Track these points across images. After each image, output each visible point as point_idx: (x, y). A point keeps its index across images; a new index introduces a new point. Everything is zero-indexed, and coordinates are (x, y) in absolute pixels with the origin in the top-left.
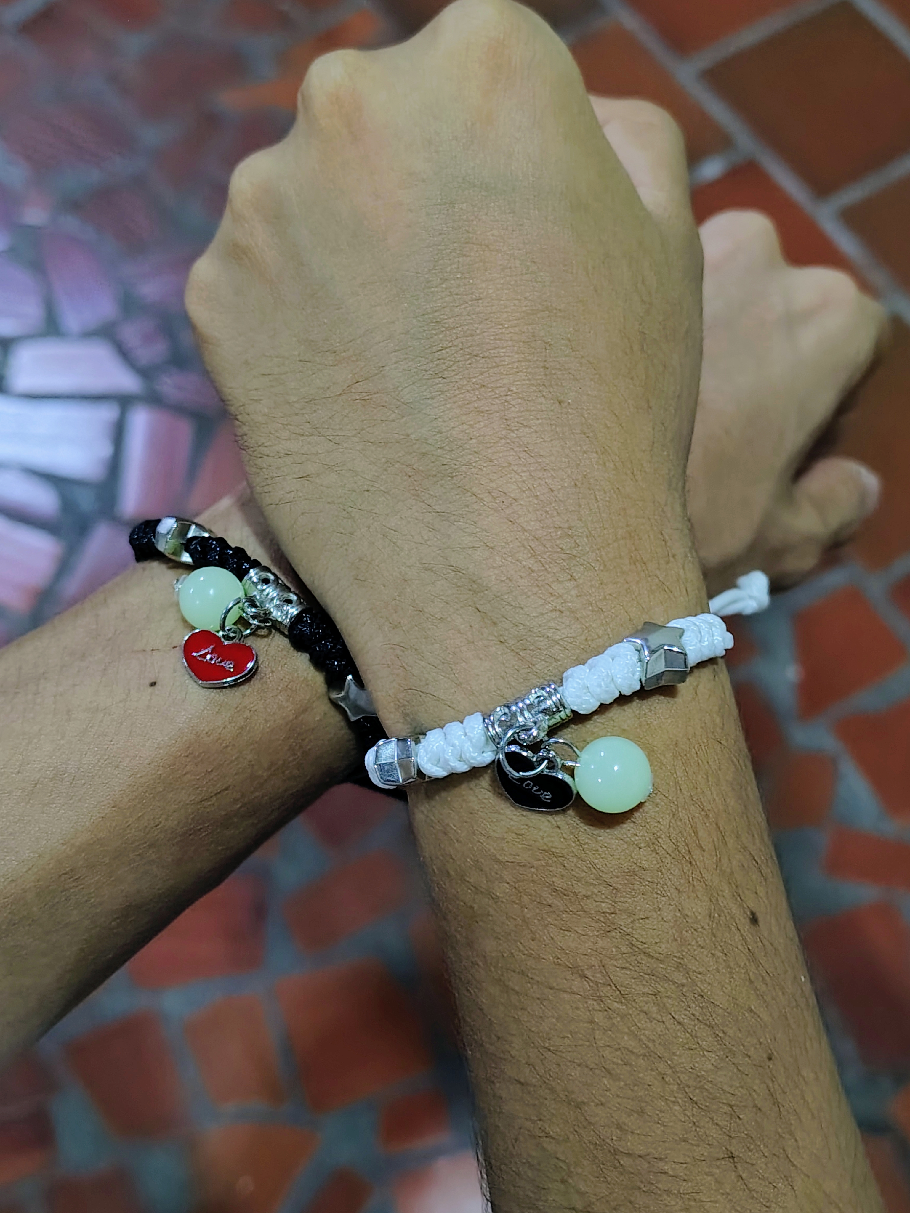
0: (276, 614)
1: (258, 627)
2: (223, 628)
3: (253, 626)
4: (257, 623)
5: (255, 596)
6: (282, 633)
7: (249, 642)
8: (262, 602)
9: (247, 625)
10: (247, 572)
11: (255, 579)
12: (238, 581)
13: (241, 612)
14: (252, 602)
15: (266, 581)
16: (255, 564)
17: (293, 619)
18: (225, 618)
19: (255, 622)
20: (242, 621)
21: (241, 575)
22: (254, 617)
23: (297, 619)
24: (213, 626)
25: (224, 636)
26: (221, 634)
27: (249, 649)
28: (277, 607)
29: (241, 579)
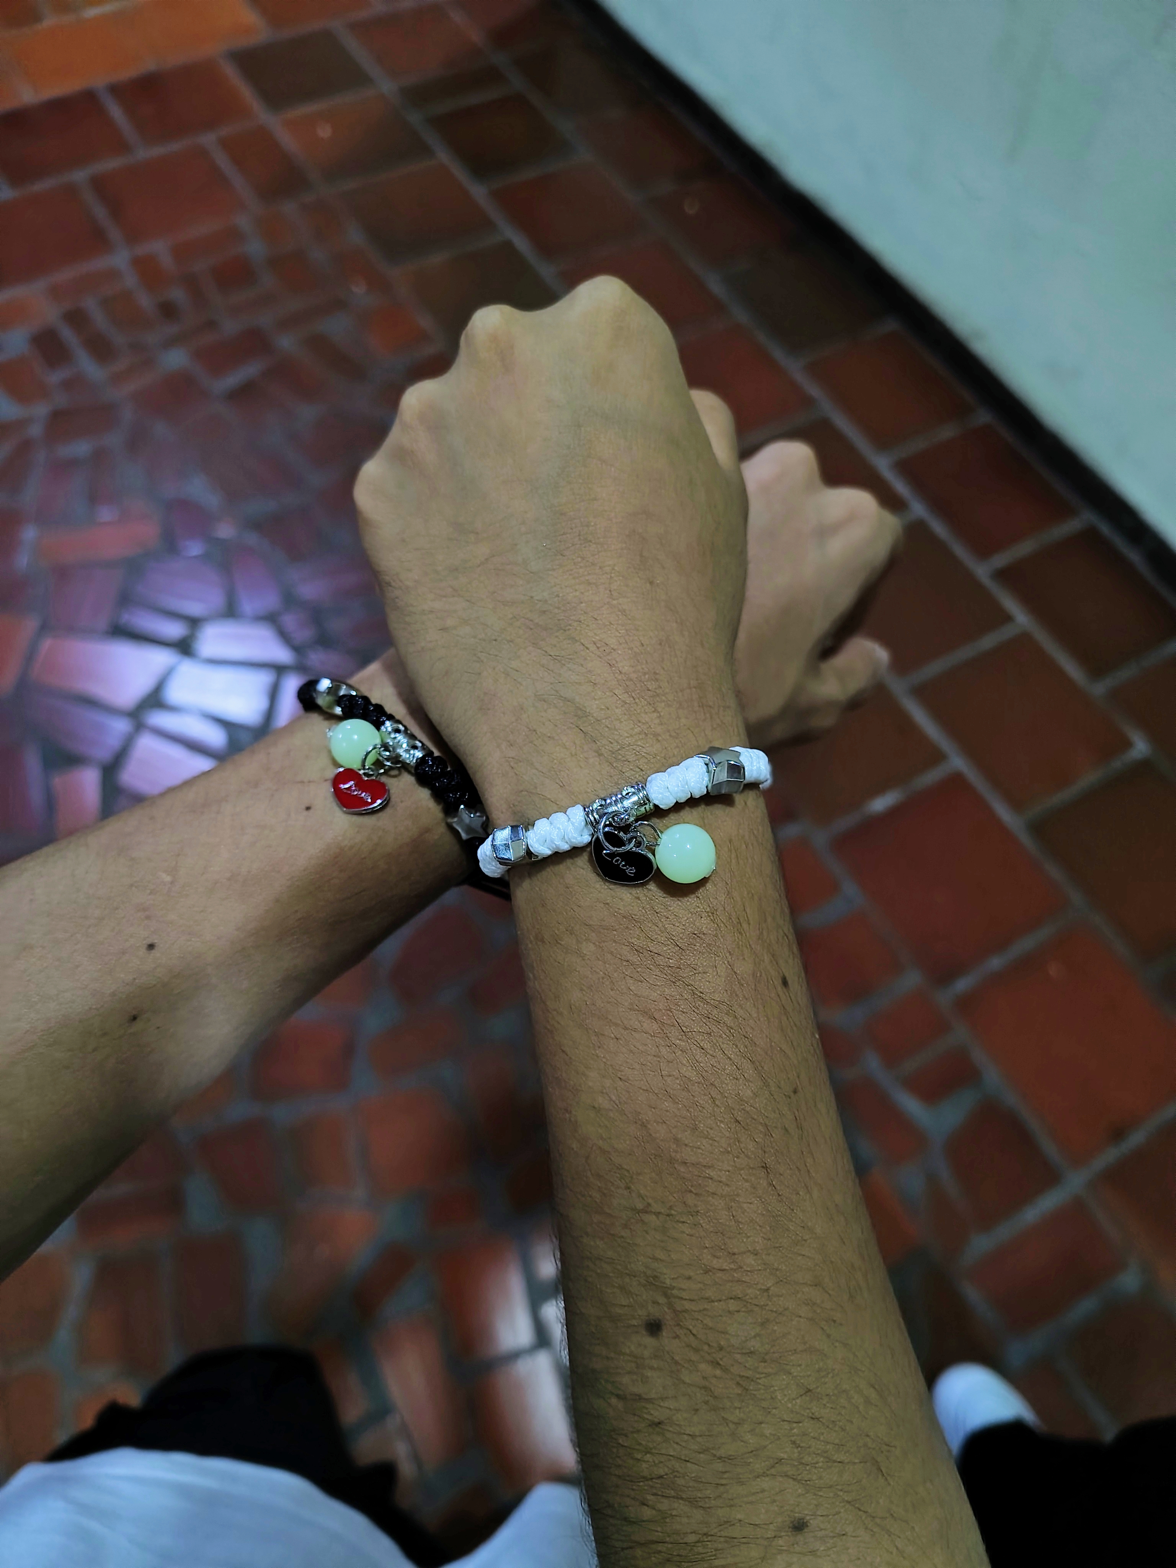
0: (405, 756)
1: (391, 768)
2: (364, 766)
3: (387, 767)
4: (390, 765)
5: (388, 743)
6: (409, 772)
7: (384, 779)
8: (394, 748)
9: (382, 766)
10: (383, 723)
11: (390, 729)
12: (377, 731)
13: (378, 755)
14: (385, 747)
15: (397, 731)
16: (391, 717)
17: (418, 761)
18: (365, 759)
19: (389, 764)
20: (378, 764)
21: (378, 725)
22: (388, 760)
23: (421, 761)
24: (355, 765)
25: (364, 774)
26: (362, 772)
27: (383, 785)
28: (407, 751)
29: (378, 729)
